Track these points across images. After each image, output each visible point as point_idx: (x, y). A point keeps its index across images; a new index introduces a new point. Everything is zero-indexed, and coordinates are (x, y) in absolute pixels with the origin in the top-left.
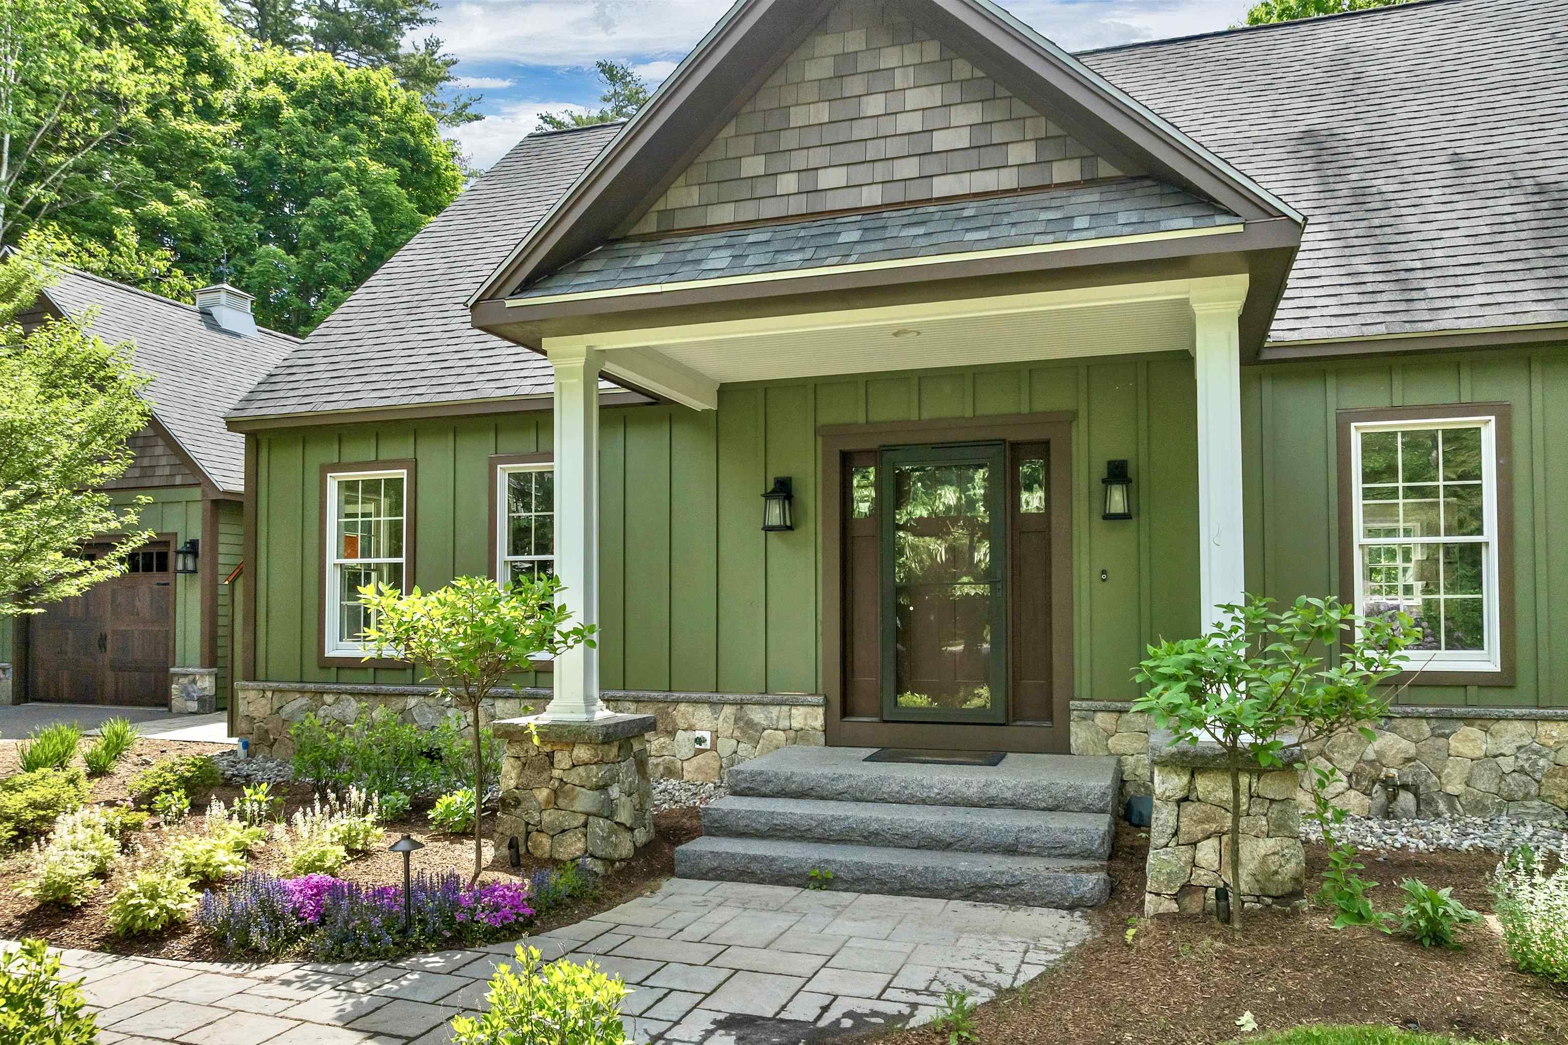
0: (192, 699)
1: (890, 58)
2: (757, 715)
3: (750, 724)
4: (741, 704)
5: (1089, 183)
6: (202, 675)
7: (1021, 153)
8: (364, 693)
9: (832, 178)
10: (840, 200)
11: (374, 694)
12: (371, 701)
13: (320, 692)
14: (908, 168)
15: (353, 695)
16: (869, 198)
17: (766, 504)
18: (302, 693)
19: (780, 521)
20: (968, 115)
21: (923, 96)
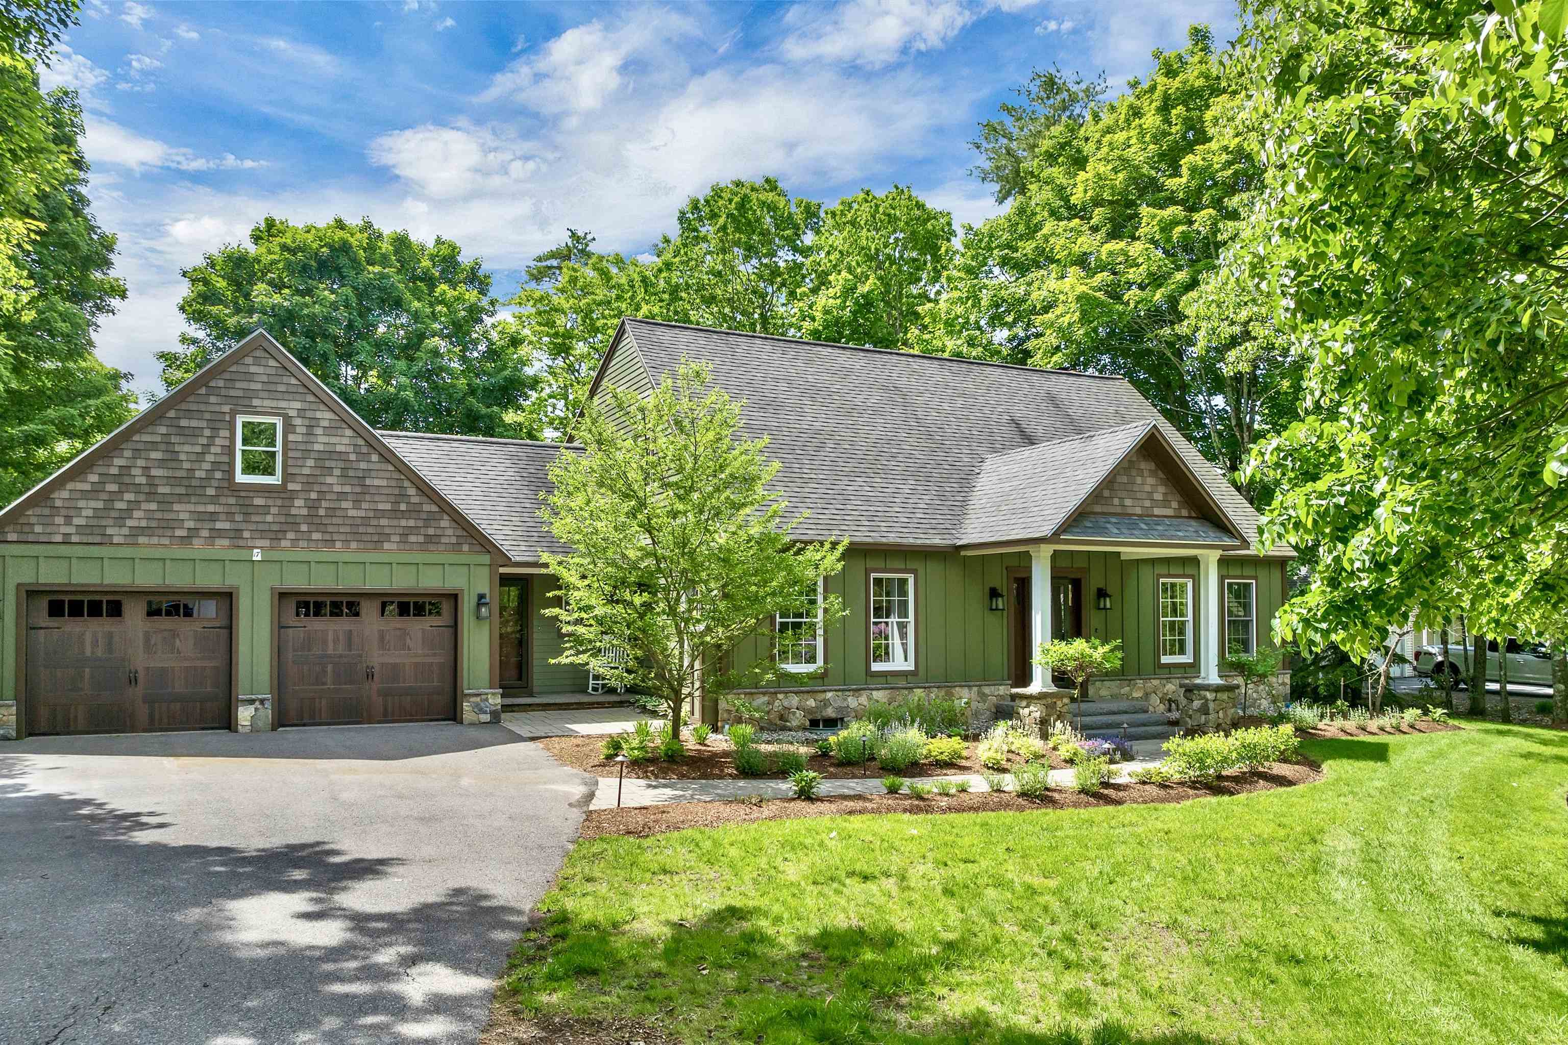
0: (485, 713)
1: (1143, 465)
2: (986, 690)
3: (984, 694)
4: (980, 686)
5: (1190, 517)
6: (493, 694)
7: (1175, 505)
8: (803, 692)
9: (1128, 502)
10: (1130, 511)
11: (808, 692)
12: (806, 696)
13: (776, 693)
14: (1147, 503)
15: (796, 693)
16: (1138, 511)
17: (991, 599)
18: (764, 694)
19: (1001, 607)
20: (1161, 489)
21: (1151, 481)
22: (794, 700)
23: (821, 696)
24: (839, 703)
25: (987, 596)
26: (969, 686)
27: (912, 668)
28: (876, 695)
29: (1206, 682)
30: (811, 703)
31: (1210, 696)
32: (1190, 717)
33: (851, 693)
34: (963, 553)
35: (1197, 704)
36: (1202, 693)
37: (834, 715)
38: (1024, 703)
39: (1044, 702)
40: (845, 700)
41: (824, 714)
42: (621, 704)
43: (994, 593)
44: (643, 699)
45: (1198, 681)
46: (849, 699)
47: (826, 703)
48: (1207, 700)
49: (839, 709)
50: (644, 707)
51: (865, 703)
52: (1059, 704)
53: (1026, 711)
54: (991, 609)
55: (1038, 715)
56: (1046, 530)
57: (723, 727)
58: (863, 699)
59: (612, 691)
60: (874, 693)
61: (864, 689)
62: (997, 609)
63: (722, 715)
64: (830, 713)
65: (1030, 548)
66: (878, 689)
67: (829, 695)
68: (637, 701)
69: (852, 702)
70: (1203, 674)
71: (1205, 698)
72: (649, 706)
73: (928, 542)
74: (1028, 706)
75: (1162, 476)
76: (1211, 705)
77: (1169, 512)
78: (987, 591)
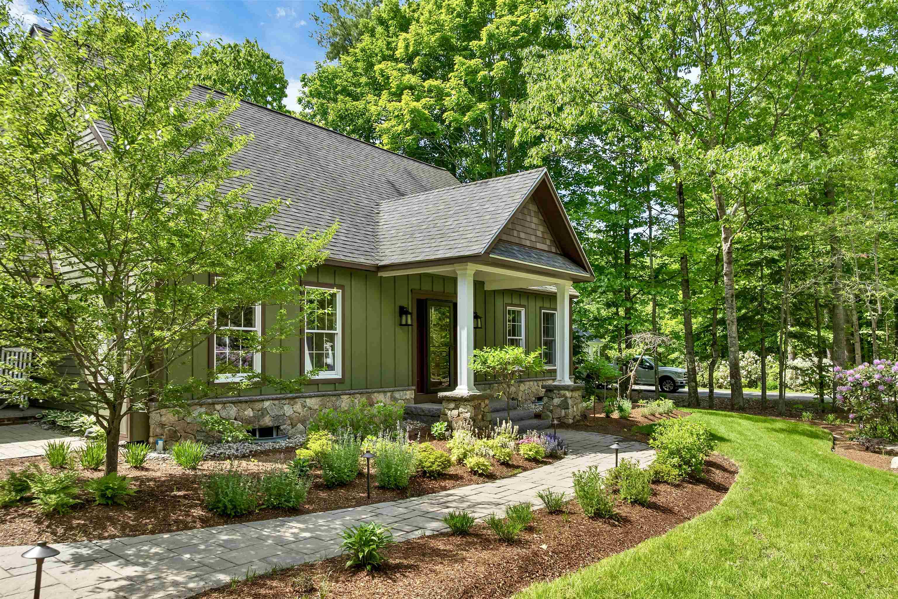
3: (395, 398)
7: (548, 242)
8: (241, 402)
9: (522, 235)
10: (524, 242)
11: (246, 402)
12: (244, 406)
13: (213, 404)
14: (533, 238)
15: (233, 403)
16: (528, 243)
17: (401, 316)
18: (201, 405)
19: (409, 322)
20: (541, 228)
21: (535, 220)
22: (233, 411)
23: (258, 406)
24: (276, 412)
25: (397, 314)
26: (385, 392)
27: (339, 376)
28: (309, 402)
29: (563, 384)
30: (249, 413)
31: (568, 394)
32: (551, 411)
33: (287, 401)
34: (380, 274)
35: (557, 401)
36: (562, 392)
37: (270, 424)
38: (452, 405)
39: (472, 404)
40: (282, 408)
41: (262, 423)
42: (24, 420)
43: (403, 311)
44: (52, 415)
45: (556, 383)
46: (286, 407)
47: (264, 412)
48: (566, 398)
49: (276, 418)
50: (54, 423)
51: (300, 410)
52: (483, 405)
53: (455, 412)
54: (401, 325)
55: (468, 415)
56: (479, 248)
57: (156, 443)
58: (298, 407)
59: (14, 407)
60: (308, 400)
61: (299, 397)
62: (407, 325)
63: (154, 429)
64: (267, 421)
65: (457, 267)
66: (310, 397)
67: (267, 404)
68: (44, 416)
69: (288, 410)
70: (558, 378)
71: (564, 395)
72: (60, 422)
73: (355, 260)
74: (457, 408)
75: (541, 217)
76: (570, 402)
77: (545, 247)
78: (397, 310)
